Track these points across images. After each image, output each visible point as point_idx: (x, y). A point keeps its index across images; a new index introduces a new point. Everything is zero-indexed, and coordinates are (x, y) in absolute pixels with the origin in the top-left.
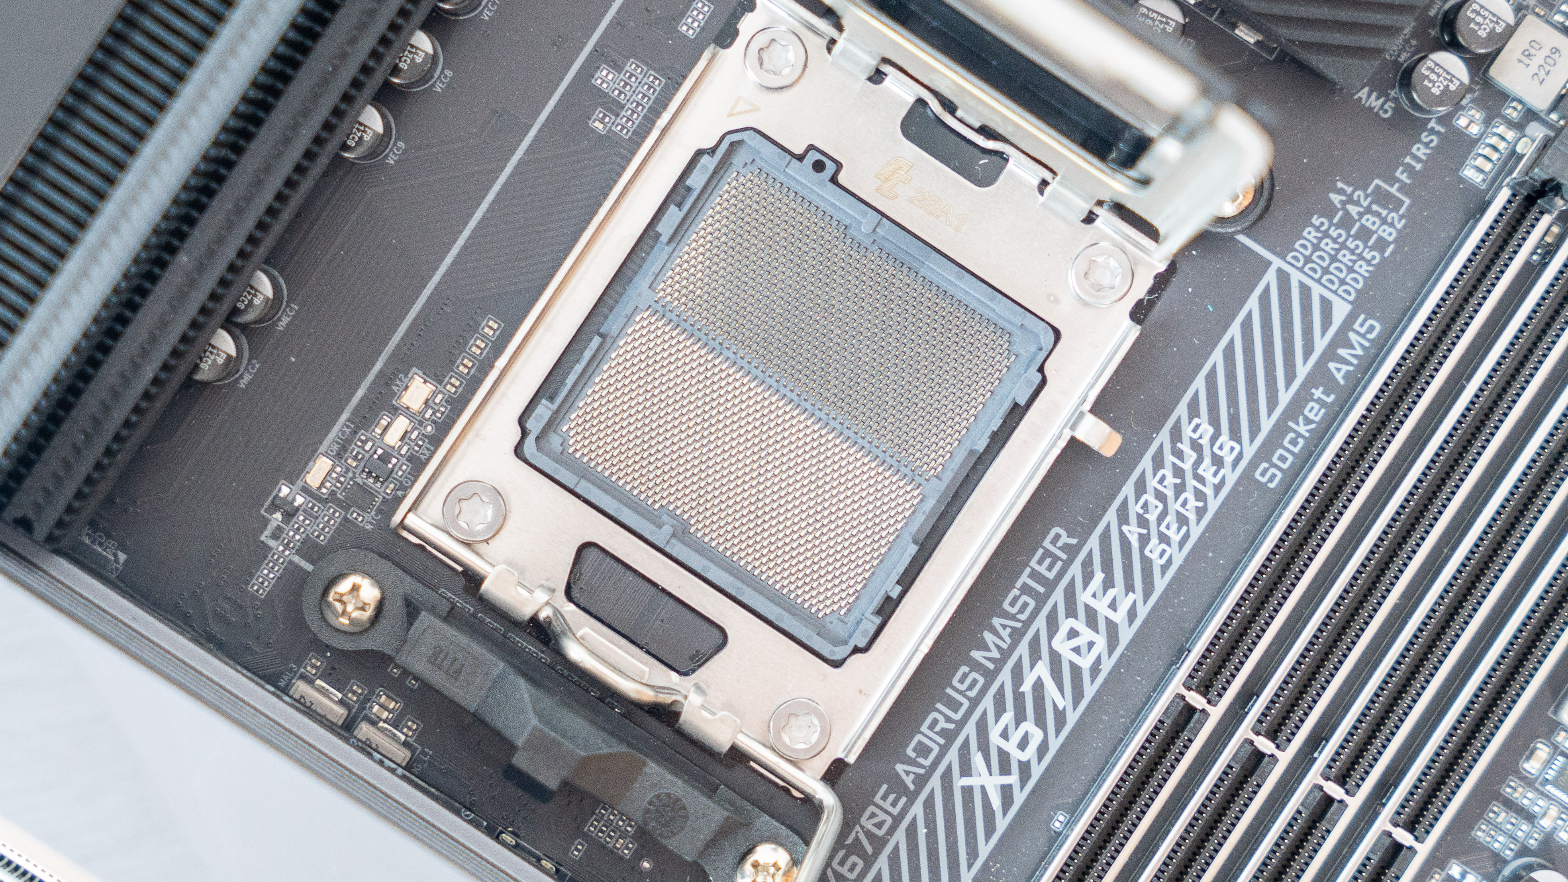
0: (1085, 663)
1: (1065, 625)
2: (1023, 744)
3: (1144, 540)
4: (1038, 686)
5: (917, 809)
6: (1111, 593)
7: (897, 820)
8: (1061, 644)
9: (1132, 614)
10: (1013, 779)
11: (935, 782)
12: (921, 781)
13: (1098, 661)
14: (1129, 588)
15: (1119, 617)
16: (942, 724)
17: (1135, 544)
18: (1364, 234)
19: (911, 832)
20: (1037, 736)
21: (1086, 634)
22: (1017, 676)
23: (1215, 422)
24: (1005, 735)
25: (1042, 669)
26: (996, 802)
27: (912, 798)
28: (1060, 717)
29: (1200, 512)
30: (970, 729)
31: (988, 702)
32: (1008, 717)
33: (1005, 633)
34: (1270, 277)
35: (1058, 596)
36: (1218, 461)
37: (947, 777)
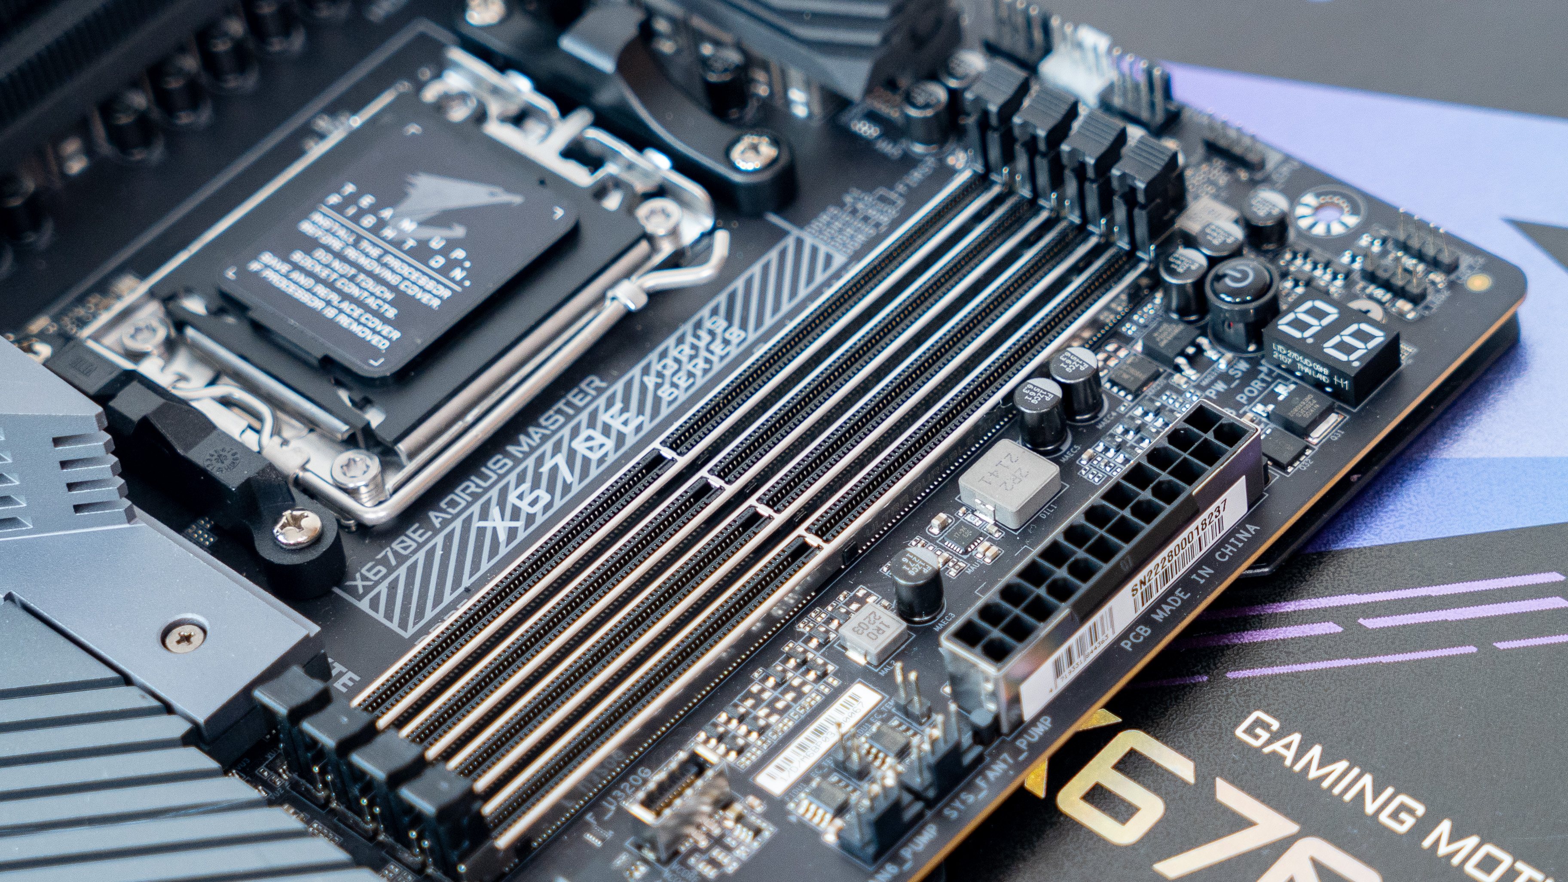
0: (594, 456)
1: (585, 433)
2: (533, 504)
3: (658, 386)
4: (555, 469)
5: (439, 539)
6: (625, 416)
7: (420, 546)
8: (579, 445)
9: (639, 428)
10: (520, 524)
11: (458, 524)
12: (445, 523)
13: (606, 455)
14: (641, 411)
15: (628, 430)
16: (473, 488)
17: (651, 387)
18: (866, 219)
19: (430, 554)
20: (546, 498)
21: (599, 438)
22: (540, 462)
23: (729, 317)
24: (520, 497)
25: (560, 459)
26: (502, 537)
27: (436, 532)
28: (567, 488)
29: (706, 371)
30: (494, 493)
31: (512, 477)
32: (526, 486)
33: (537, 438)
34: (790, 242)
35: (584, 416)
36: (726, 342)
37: (468, 522)
